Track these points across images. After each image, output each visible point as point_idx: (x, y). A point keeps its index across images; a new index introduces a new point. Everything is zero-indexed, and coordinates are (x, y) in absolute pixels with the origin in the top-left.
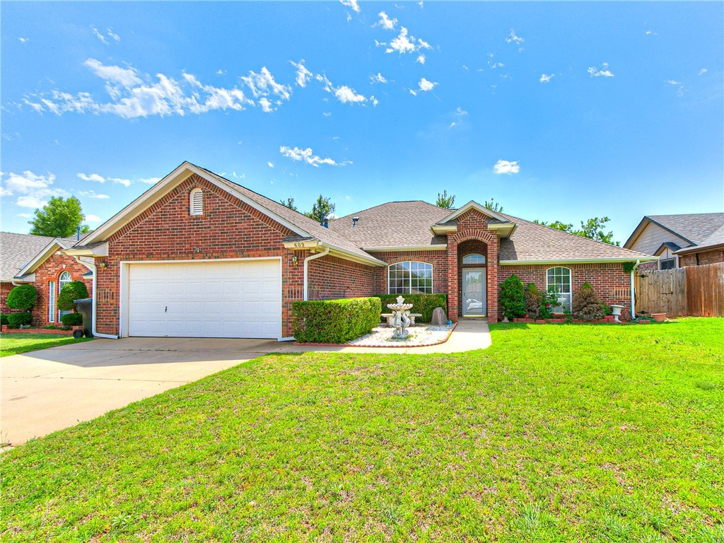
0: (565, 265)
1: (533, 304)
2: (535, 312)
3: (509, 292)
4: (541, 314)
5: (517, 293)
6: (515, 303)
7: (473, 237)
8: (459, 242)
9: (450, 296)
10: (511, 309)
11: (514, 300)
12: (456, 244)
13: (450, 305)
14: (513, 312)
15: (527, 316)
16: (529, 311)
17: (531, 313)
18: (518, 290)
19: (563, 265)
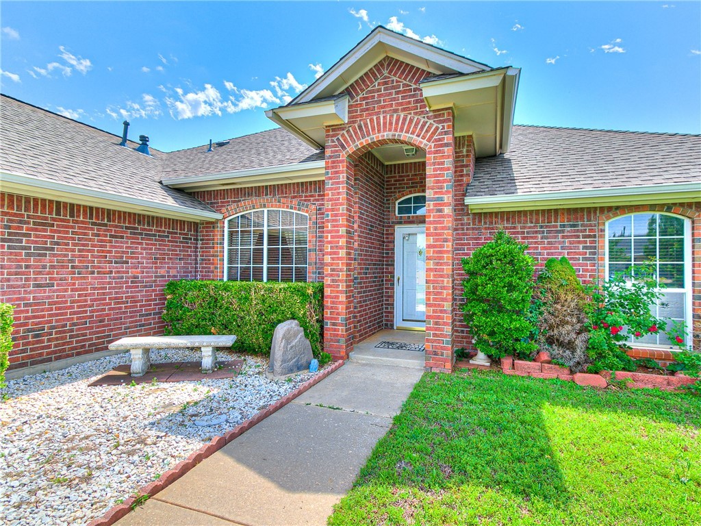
0: (669, 207)
1: (563, 323)
2: (570, 346)
3: (484, 285)
4: (592, 354)
5: (511, 288)
6: (505, 321)
7: (387, 135)
8: (351, 148)
9: (327, 292)
10: (492, 334)
11: (501, 309)
12: (343, 156)
13: (327, 313)
14: (499, 346)
15: (545, 356)
16: (550, 341)
17: (557, 350)
18: (515, 280)
19: (660, 207)
